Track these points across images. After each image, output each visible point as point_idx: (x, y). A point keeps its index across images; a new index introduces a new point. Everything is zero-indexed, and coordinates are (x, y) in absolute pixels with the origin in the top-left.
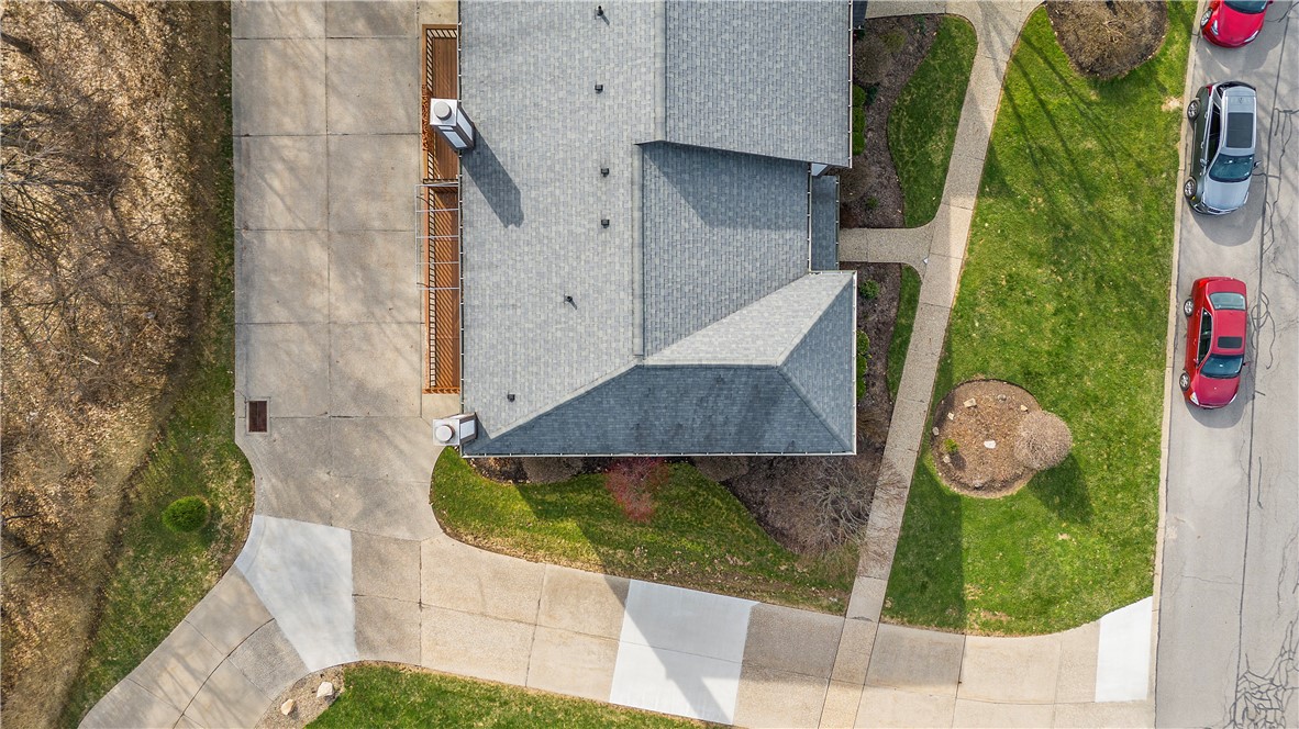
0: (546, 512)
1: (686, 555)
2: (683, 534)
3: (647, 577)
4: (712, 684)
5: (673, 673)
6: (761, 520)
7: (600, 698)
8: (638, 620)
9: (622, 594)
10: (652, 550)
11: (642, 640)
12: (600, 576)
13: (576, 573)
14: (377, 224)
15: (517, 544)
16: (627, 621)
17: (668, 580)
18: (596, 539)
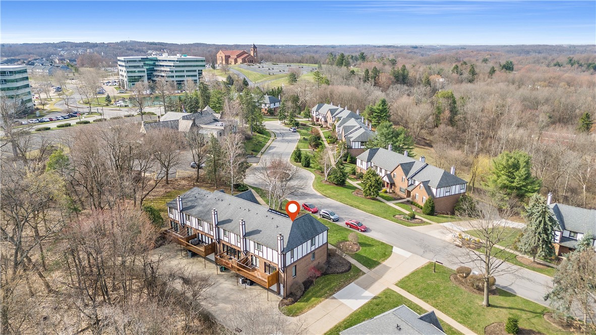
0: (307, 301)
1: (335, 286)
2: (331, 284)
3: (334, 293)
4: (363, 295)
5: (357, 299)
6: (338, 273)
7: (353, 311)
8: (341, 298)
9: (334, 298)
10: (330, 290)
11: (345, 300)
12: (327, 300)
13: (323, 303)
14: (228, 295)
15: (309, 308)
16: (340, 300)
17: (338, 291)
18: (320, 296)
